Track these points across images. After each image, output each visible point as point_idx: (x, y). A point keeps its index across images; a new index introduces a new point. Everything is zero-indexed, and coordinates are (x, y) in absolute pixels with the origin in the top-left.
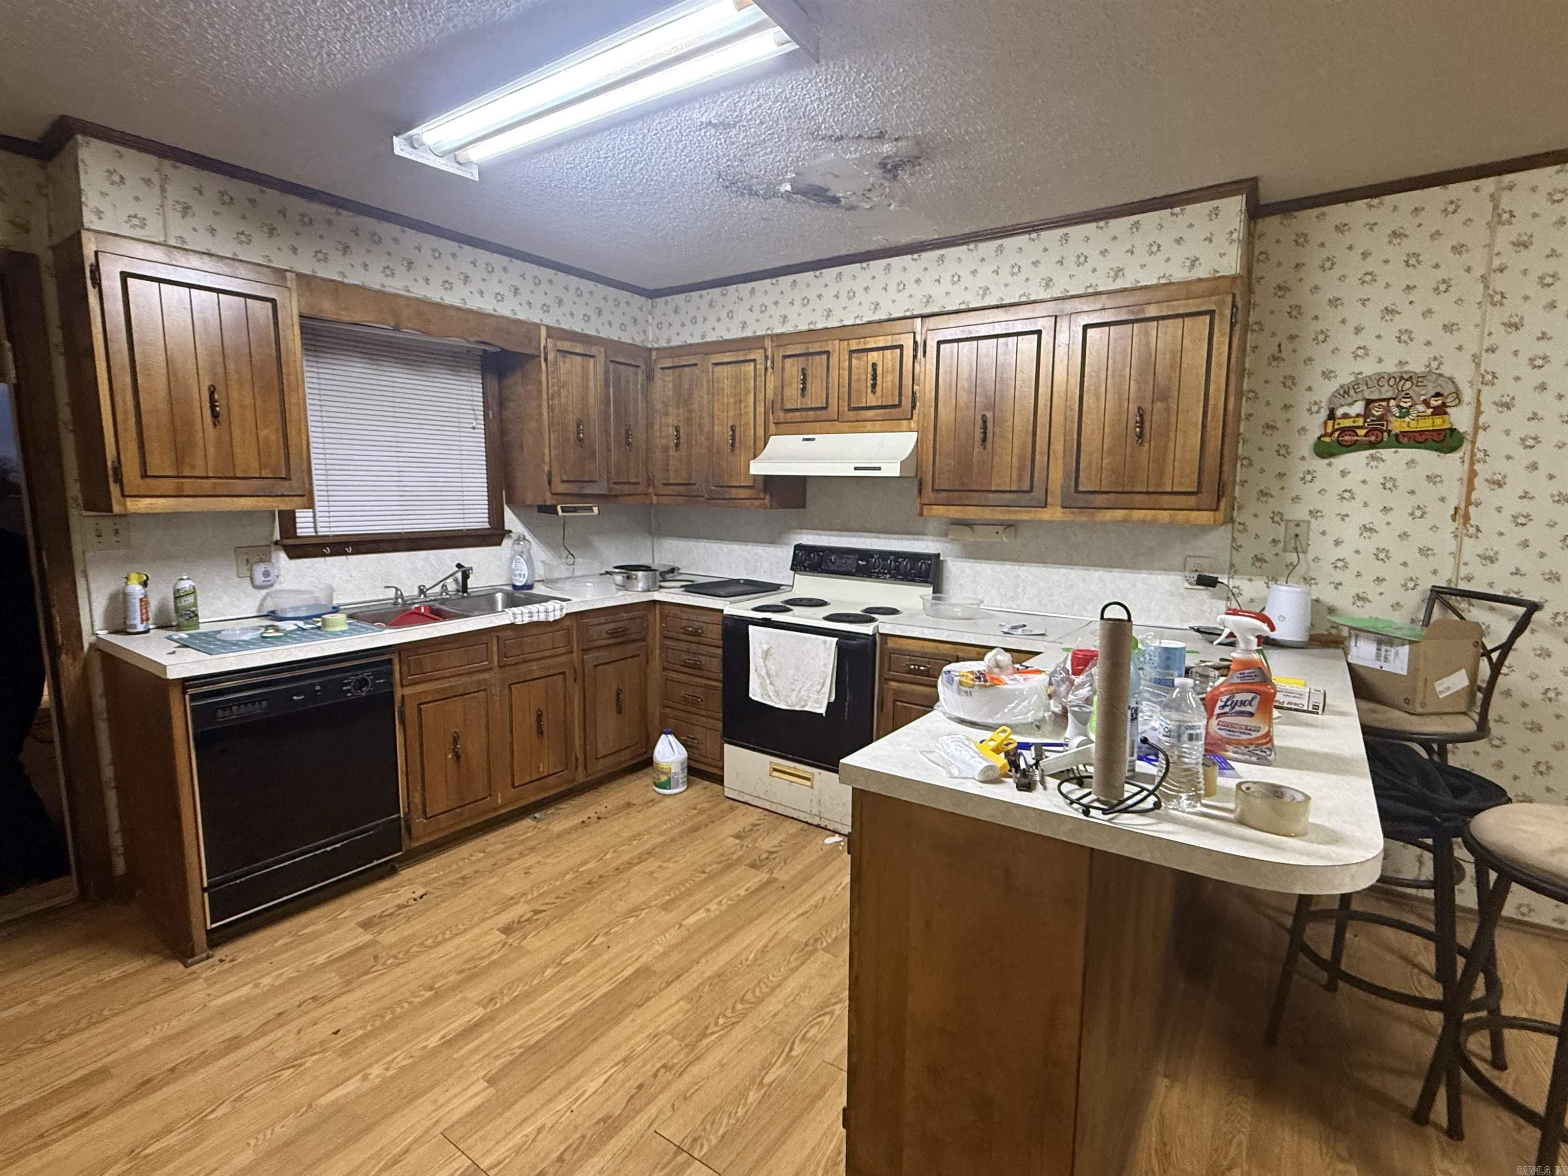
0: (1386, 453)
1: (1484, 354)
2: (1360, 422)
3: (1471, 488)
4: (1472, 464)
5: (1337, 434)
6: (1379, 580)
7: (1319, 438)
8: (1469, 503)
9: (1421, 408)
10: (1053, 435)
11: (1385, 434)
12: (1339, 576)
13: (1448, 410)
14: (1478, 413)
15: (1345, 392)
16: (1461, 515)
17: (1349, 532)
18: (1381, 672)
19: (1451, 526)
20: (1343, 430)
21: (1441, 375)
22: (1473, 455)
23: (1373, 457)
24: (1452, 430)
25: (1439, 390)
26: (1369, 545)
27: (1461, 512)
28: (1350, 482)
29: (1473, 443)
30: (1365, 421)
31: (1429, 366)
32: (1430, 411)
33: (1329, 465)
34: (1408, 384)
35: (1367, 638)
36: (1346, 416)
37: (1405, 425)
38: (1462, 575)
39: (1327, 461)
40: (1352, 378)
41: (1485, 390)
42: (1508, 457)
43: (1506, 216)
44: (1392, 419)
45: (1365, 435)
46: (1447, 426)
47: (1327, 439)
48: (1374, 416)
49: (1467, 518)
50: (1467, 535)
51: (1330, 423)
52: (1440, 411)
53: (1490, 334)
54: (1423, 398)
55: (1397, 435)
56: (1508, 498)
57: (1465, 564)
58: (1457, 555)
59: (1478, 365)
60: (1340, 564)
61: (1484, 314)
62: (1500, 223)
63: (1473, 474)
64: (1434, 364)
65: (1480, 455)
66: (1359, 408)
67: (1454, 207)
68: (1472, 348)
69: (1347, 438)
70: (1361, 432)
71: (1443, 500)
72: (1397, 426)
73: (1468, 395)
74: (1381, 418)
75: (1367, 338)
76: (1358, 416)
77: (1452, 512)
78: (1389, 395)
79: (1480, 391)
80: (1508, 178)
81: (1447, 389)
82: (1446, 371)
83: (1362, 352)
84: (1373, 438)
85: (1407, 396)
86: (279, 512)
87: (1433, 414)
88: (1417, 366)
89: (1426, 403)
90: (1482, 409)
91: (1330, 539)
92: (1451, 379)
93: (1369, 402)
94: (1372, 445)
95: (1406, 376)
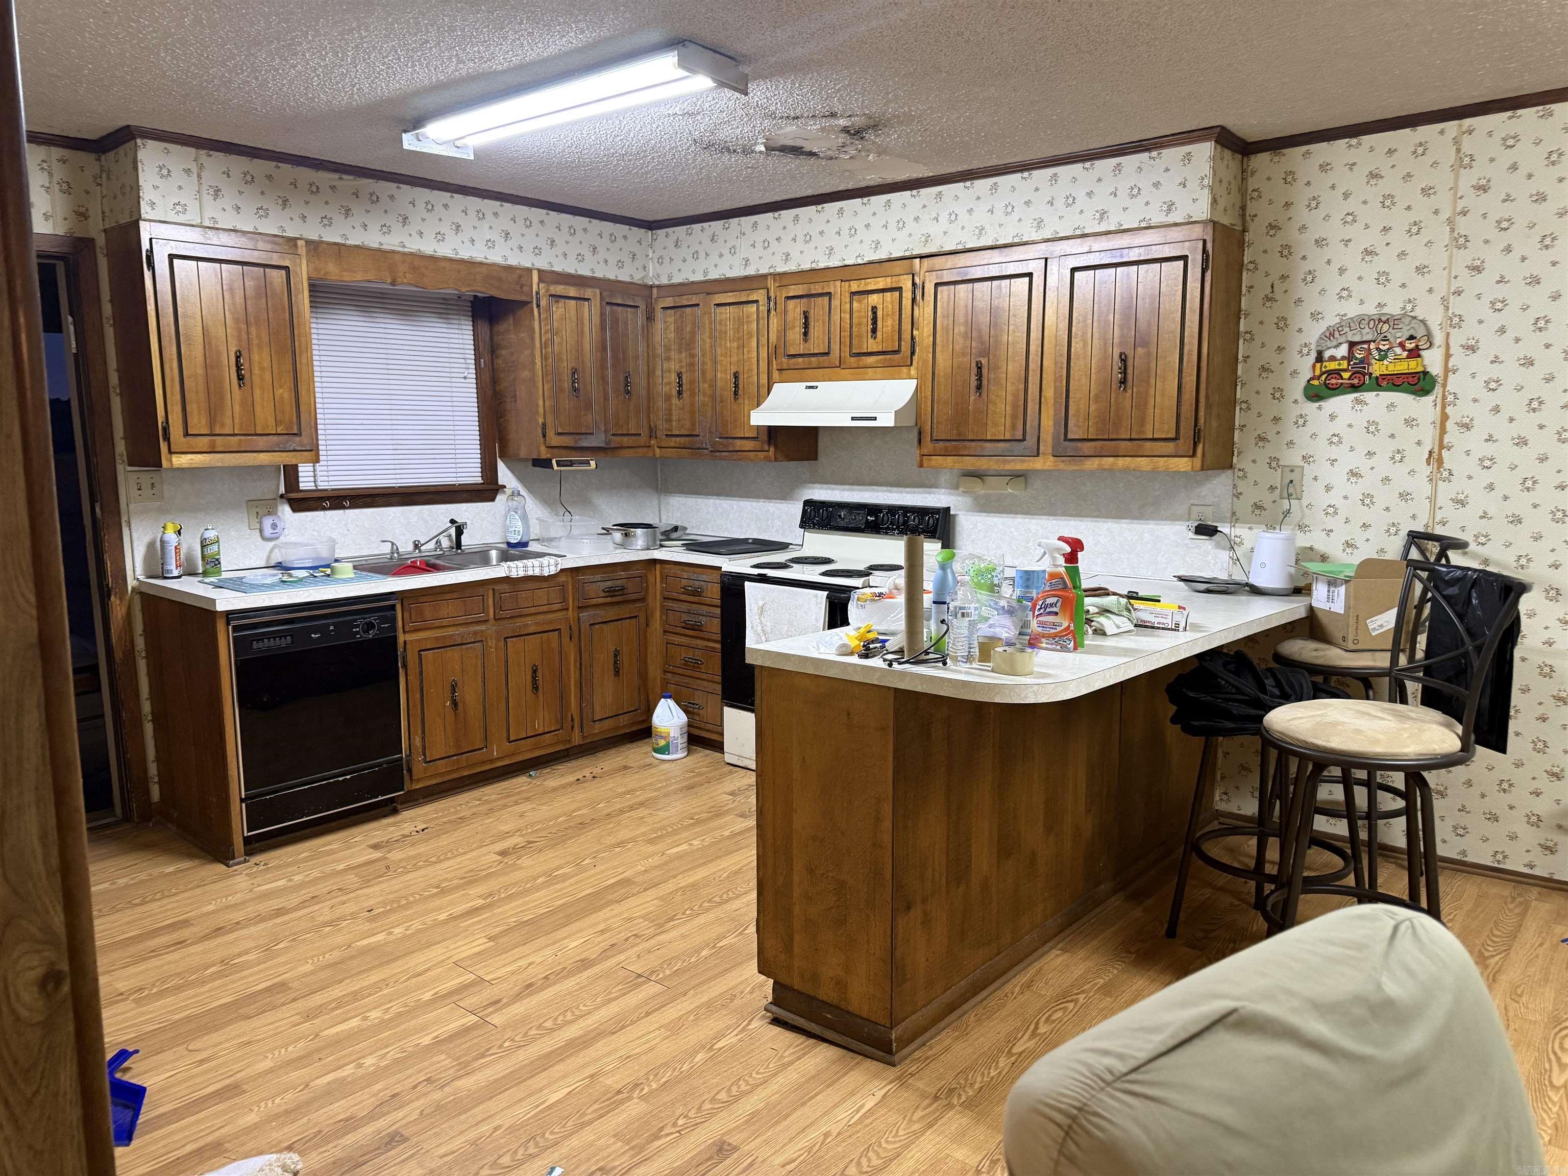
0: (1369, 396)
1: (1452, 297)
2: (1344, 365)
3: (1443, 431)
4: (1444, 407)
5: (1324, 376)
6: (1365, 526)
7: (1308, 381)
8: (1441, 447)
9: (1398, 350)
10: (1044, 382)
11: (1367, 377)
12: (1330, 522)
13: (1422, 353)
14: (1448, 356)
15: (1330, 334)
16: (1435, 458)
17: (1337, 476)
18: (1329, 613)
19: (1425, 470)
20: (1330, 373)
21: (1415, 318)
22: (1444, 397)
23: (1358, 401)
24: (1425, 373)
25: (1412, 332)
26: (1356, 490)
27: (1435, 455)
28: (1338, 426)
29: (1444, 386)
30: (1349, 365)
31: (1404, 308)
32: (1405, 354)
33: (1320, 408)
34: (1386, 327)
35: (1323, 582)
36: (1332, 358)
37: (1383, 368)
38: (1437, 519)
39: (1317, 405)
40: (1337, 320)
41: (1454, 332)
42: (1475, 401)
43: (1467, 160)
44: (1373, 361)
45: (1349, 379)
46: (1420, 369)
47: (1316, 382)
48: (1356, 359)
49: (1440, 461)
50: (1441, 479)
51: (1318, 365)
52: (1415, 353)
53: (1456, 277)
54: (1399, 340)
55: (1377, 378)
56: (1474, 441)
57: (1440, 508)
58: (1432, 499)
59: (1447, 308)
60: (1331, 510)
61: (1451, 256)
62: (1461, 166)
63: (1445, 417)
64: (1409, 307)
65: (1450, 398)
66: (1343, 350)
67: (1421, 150)
68: (1441, 290)
69: (1333, 381)
70: (1346, 375)
71: (1419, 443)
72: (1377, 369)
73: (1439, 338)
74: (1362, 361)
75: (1349, 280)
76: (1343, 358)
77: (1427, 456)
78: (1369, 337)
79: (1448, 334)
80: (1467, 122)
81: (1420, 332)
82: (1419, 313)
83: (1345, 294)
84: (1356, 381)
85: (1385, 339)
86: (284, 466)
87: (1408, 357)
88: (1393, 309)
89: (1401, 345)
90: (1451, 352)
91: (1321, 485)
92: (1423, 322)
93: (1352, 345)
94: (1354, 388)
95: (1384, 319)
